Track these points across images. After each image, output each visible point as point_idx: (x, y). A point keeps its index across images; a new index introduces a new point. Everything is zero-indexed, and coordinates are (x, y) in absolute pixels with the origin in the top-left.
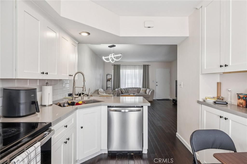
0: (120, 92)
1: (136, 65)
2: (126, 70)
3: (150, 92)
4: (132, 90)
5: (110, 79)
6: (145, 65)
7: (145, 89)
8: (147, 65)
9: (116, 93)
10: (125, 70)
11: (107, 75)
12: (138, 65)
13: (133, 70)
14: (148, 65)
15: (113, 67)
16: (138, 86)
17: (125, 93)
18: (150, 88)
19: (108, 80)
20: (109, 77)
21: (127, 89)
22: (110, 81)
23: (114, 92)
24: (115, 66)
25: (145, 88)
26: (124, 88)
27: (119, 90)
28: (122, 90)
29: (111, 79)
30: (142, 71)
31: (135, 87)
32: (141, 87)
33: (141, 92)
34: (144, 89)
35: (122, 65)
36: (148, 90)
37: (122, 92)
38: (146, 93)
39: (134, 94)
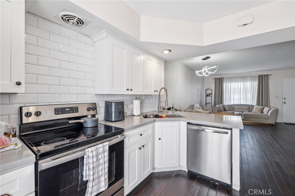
0: (222, 109)
1: (247, 77)
2: (232, 84)
3: (271, 111)
4: (240, 108)
5: (210, 94)
6: (262, 76)
7: (262, 107)
8: (265, 75)
9: (216, 109)
10: (230, 84)
11: (206, 90)
12: (249, 76)
13: (242, 83)
14: (267, 75)
15: (214, 81)
16: (249, 103)
17: (229, 111)
18: (270, 106)
19: (208, 95)
20: (209, 92)
21: (232, 106)
22: (209, 96)
23: (214, 108)
24: (217, 80)
25: (262, 105)
26: (228, 104)
27: (220, 107)
28: (224, 107)
29: (212, 94)
30: (256, 83)
31: (244, 104)
32: (255, 103)
33: (253, 110)
34: (260, 107)
35: (226, 78)
36: (266, 109)
37: (225, 109)
38: (262, 112)
39: (243, 112)
